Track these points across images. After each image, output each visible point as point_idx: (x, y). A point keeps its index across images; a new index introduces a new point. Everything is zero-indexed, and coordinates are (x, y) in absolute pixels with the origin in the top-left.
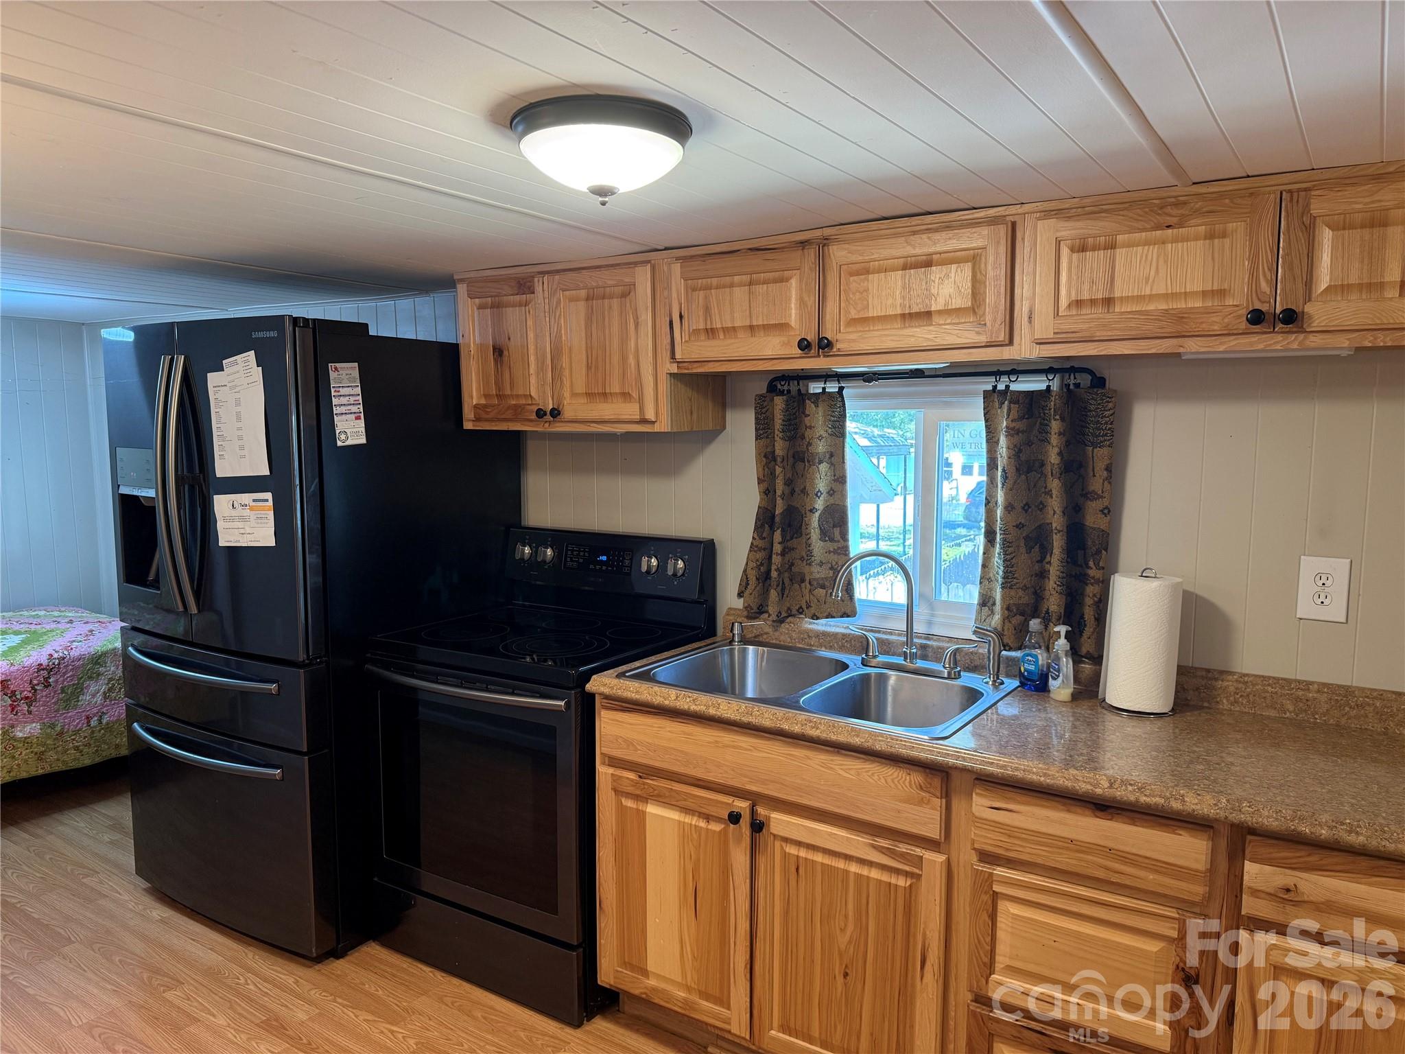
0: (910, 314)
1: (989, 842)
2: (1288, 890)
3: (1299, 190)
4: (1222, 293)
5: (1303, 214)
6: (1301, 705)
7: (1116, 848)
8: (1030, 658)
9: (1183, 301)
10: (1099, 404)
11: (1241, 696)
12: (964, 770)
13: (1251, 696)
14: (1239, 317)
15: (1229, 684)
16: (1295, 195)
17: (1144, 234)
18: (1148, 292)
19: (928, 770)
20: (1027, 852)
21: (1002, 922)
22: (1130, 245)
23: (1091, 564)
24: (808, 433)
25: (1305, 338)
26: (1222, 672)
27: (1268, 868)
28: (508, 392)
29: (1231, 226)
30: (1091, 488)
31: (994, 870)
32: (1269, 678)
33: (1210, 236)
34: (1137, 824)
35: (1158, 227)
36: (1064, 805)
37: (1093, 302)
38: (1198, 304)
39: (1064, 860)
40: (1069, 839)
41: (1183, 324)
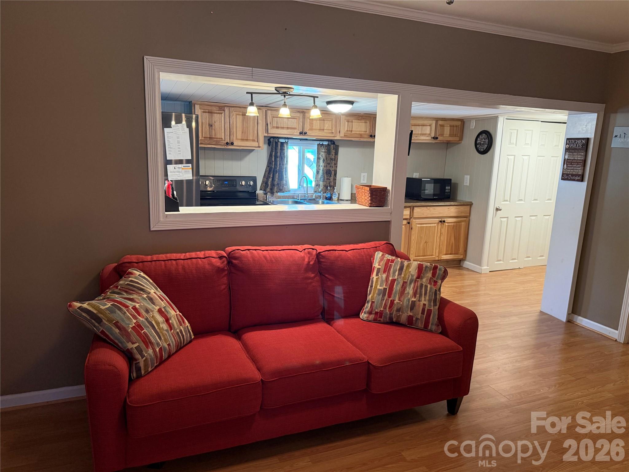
0: (321, 129)
14: (368, 135)
16: (375, 118)
18: (357, 130)
22: (355, 122)
28: (214, 137)
29: (367, 121)
37: (349, 131)
38: (363, 133)
41: (361, 136)
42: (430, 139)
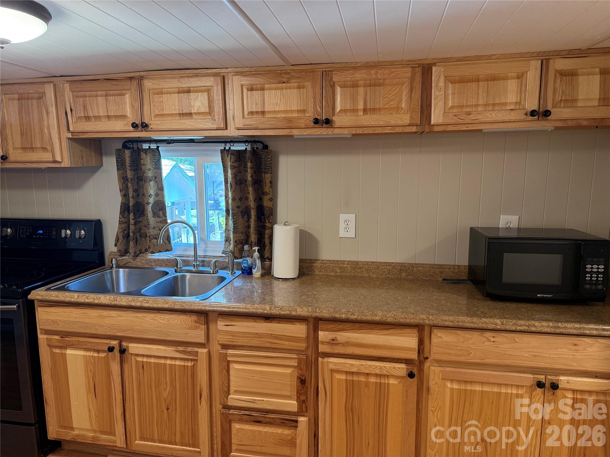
0: (183, 113)
1: (225, 339)
2: (333, 340)
3: (328, 71)
4: (304, 111)
5: (330, 81)
6: (342, 269)
7: (273, 334)
8: (245, 262)
9: (291, 114)
10: (266, 156)
11: (322, 268)
12: (214, 311)
13: (325, 268)
14: (310, 121)
15: (318, 264)
16: (327, 73)
17: (275, 85)
18: (278, 110)
19: (198, 314)
20: (240, 341)
21: (231, 371)
22: (270, 89)
23: (267, 221)
24: (143, 167)
25: (333, 130)
26: (315, 260)
27: (326, 333)
29: (306, 84)
30: (265, 191)
31: (228, 351)
32: (331, 261)
33: (299, 87)
34: (281, 323)
35: (280, 82)
36: (253, 319)
37: (257, 113)
38: (296, 115)
39: (255, 342)
40: (256, 333)
41: (290, 123)
42: (523, 117)
